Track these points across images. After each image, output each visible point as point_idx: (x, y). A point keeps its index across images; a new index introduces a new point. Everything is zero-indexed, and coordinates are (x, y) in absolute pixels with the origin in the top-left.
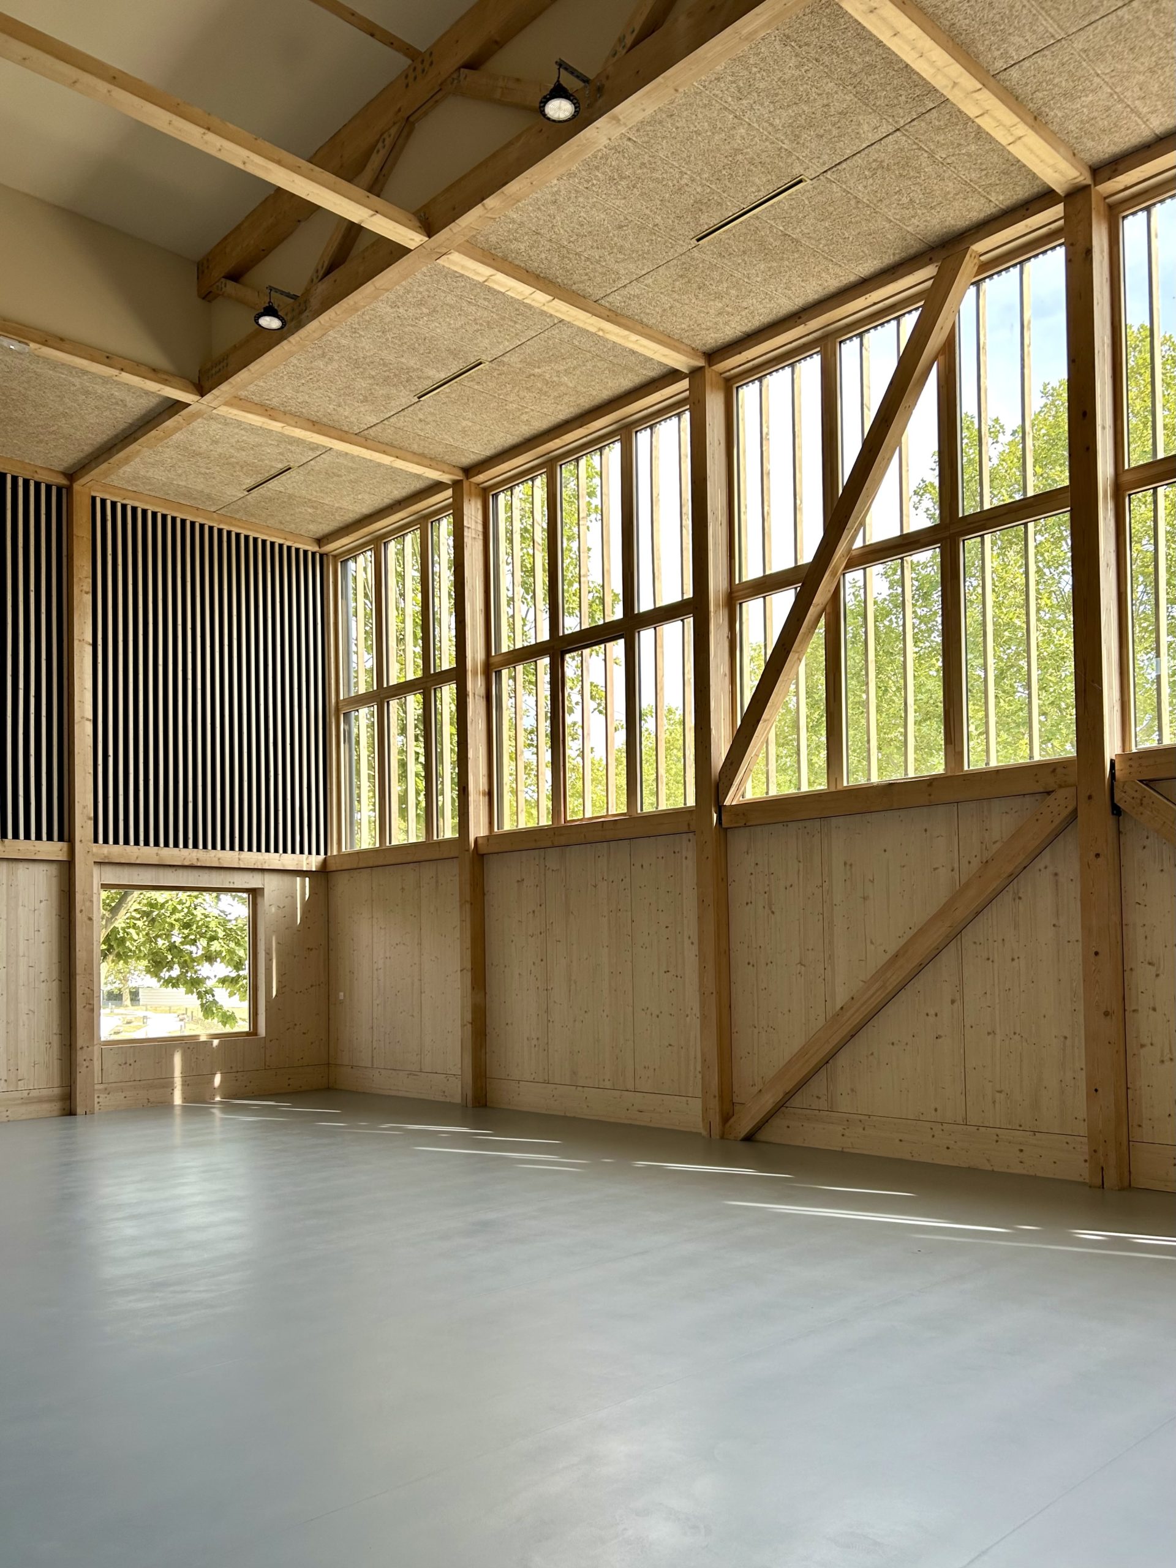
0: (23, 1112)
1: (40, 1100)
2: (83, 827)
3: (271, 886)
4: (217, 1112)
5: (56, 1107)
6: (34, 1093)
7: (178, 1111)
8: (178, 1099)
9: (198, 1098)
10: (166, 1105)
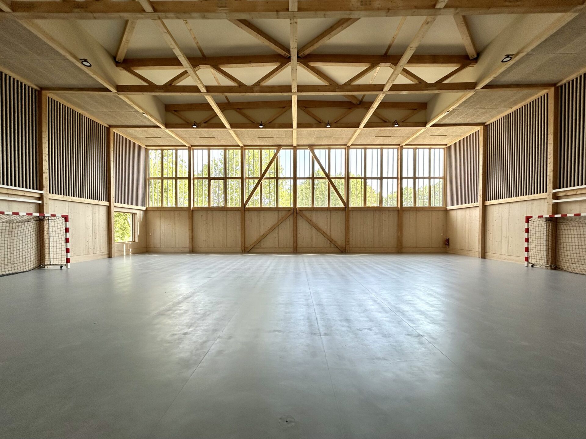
0: (102, 257)
1: (105, 255)
2: (113, 199)
3: (138, 212)
4: (131, 257)
5: (106, 256)
6: (103, 253)
7: (125, 257)
8: (125, 254)
9: (127, 254)
10: (123, 255)
